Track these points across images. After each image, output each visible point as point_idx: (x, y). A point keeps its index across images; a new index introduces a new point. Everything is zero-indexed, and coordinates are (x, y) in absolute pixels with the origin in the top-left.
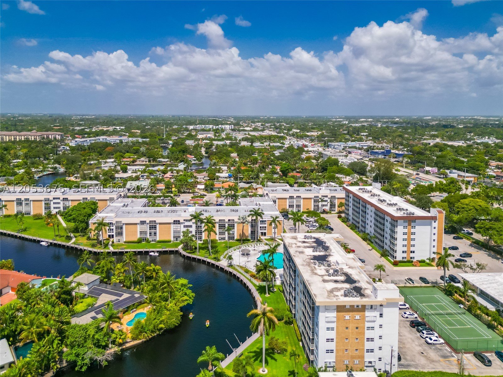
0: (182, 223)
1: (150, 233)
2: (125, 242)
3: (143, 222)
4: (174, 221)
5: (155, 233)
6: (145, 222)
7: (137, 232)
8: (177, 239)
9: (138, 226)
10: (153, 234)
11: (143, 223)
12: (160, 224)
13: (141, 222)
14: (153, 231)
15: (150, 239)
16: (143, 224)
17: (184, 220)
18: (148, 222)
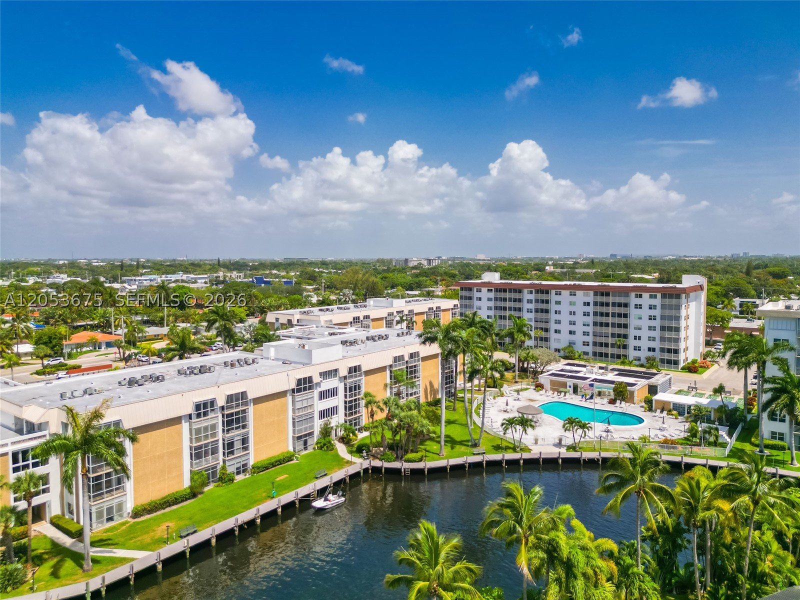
0: (318, 384)
1: (230, 445)
2: (136, 514)
3: (205, 405)
4: (299, 382)
5: (245, 441)
6: (213, 403)
7: (179, 453)
8: (305, 443)
9: (185, 426)
10: (238, 445)
11: (203, 409)
12: (257, 401)
13: (198, 407)
14: (236, 434)
15: (231, 469)
16: (205, 414)
17: (320, 374)
18: (221, 402)
